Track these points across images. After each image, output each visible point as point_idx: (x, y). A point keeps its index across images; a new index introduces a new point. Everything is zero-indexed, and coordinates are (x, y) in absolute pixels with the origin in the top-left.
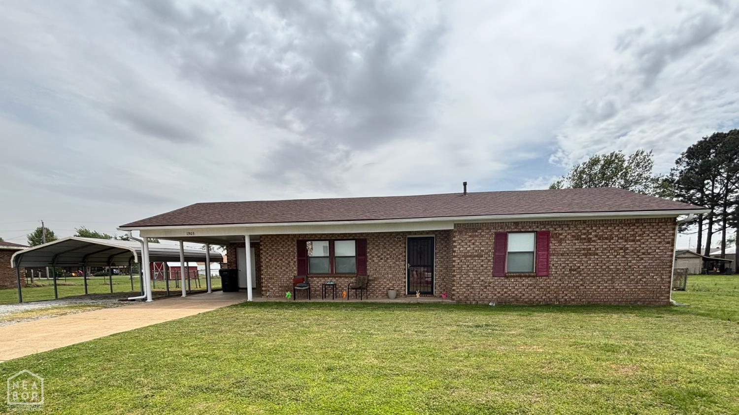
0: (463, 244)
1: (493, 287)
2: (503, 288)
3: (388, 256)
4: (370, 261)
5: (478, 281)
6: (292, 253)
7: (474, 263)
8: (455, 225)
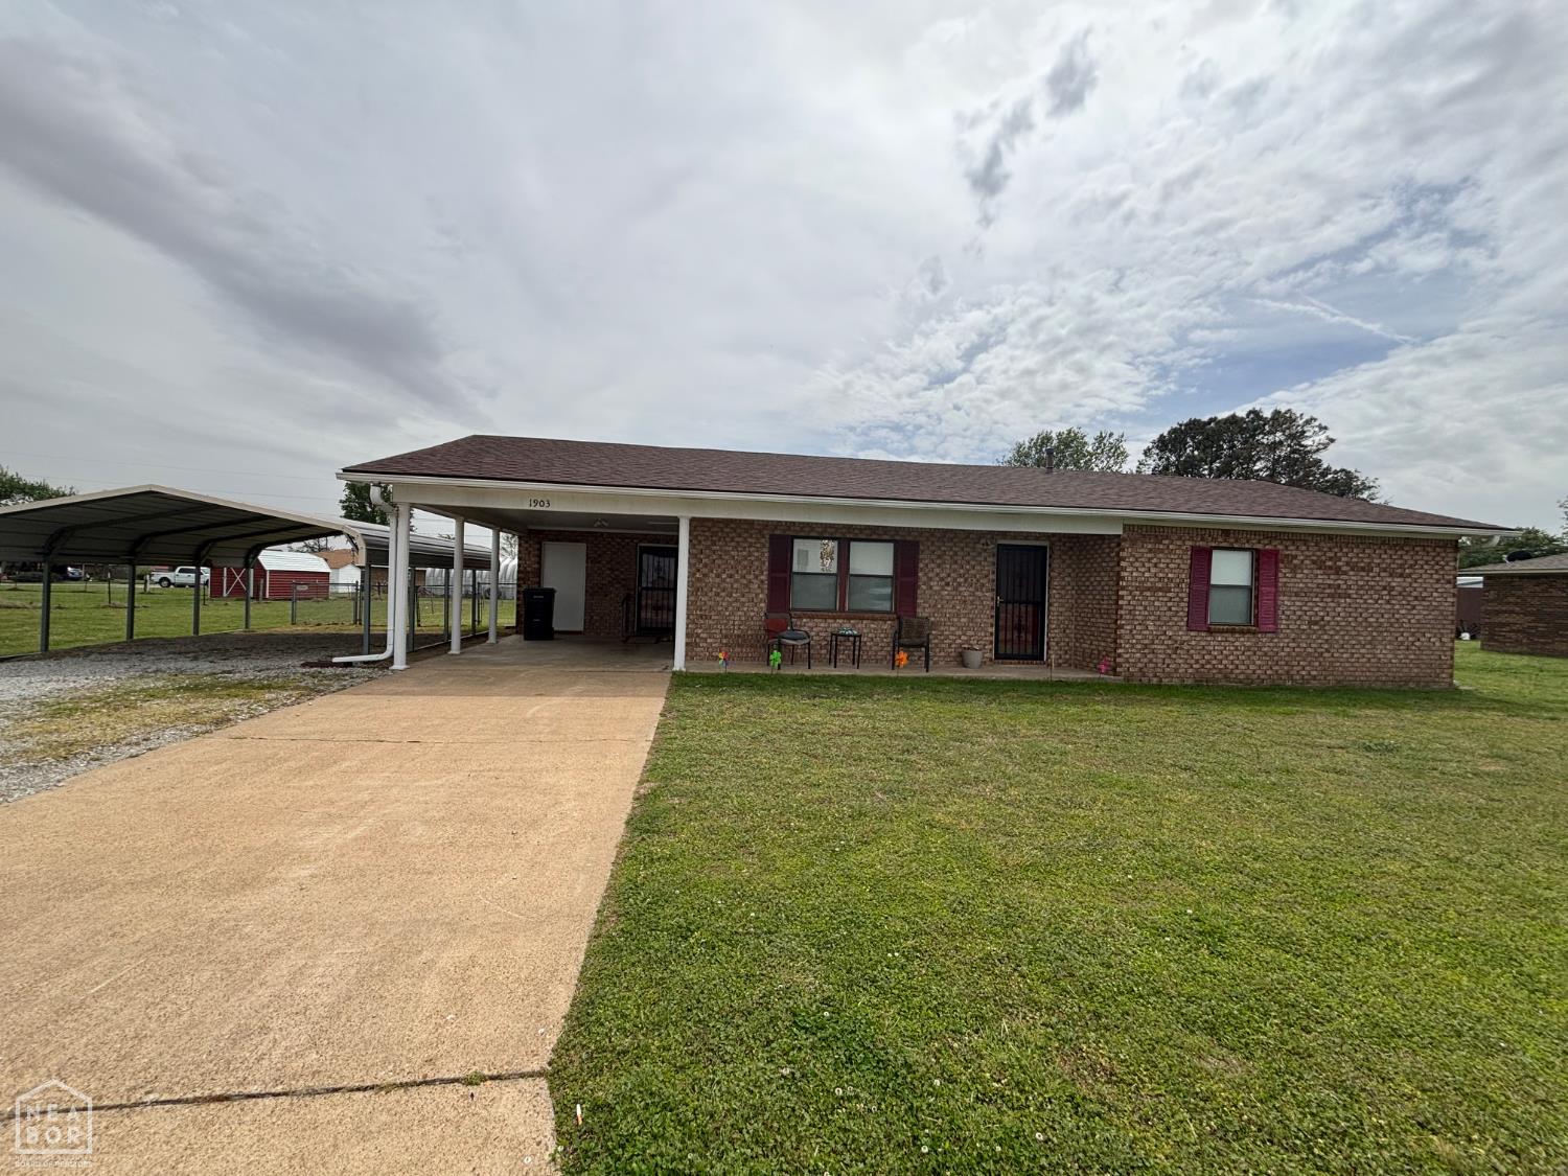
0: (1137, 564)
1: (1188, 651)
2: (1204, 652)
3: (962, 580)
4: (924, 587)
5: (1163, 638)
6: (756, 563)
7: (1156, 604)
8: (1125, 525)
